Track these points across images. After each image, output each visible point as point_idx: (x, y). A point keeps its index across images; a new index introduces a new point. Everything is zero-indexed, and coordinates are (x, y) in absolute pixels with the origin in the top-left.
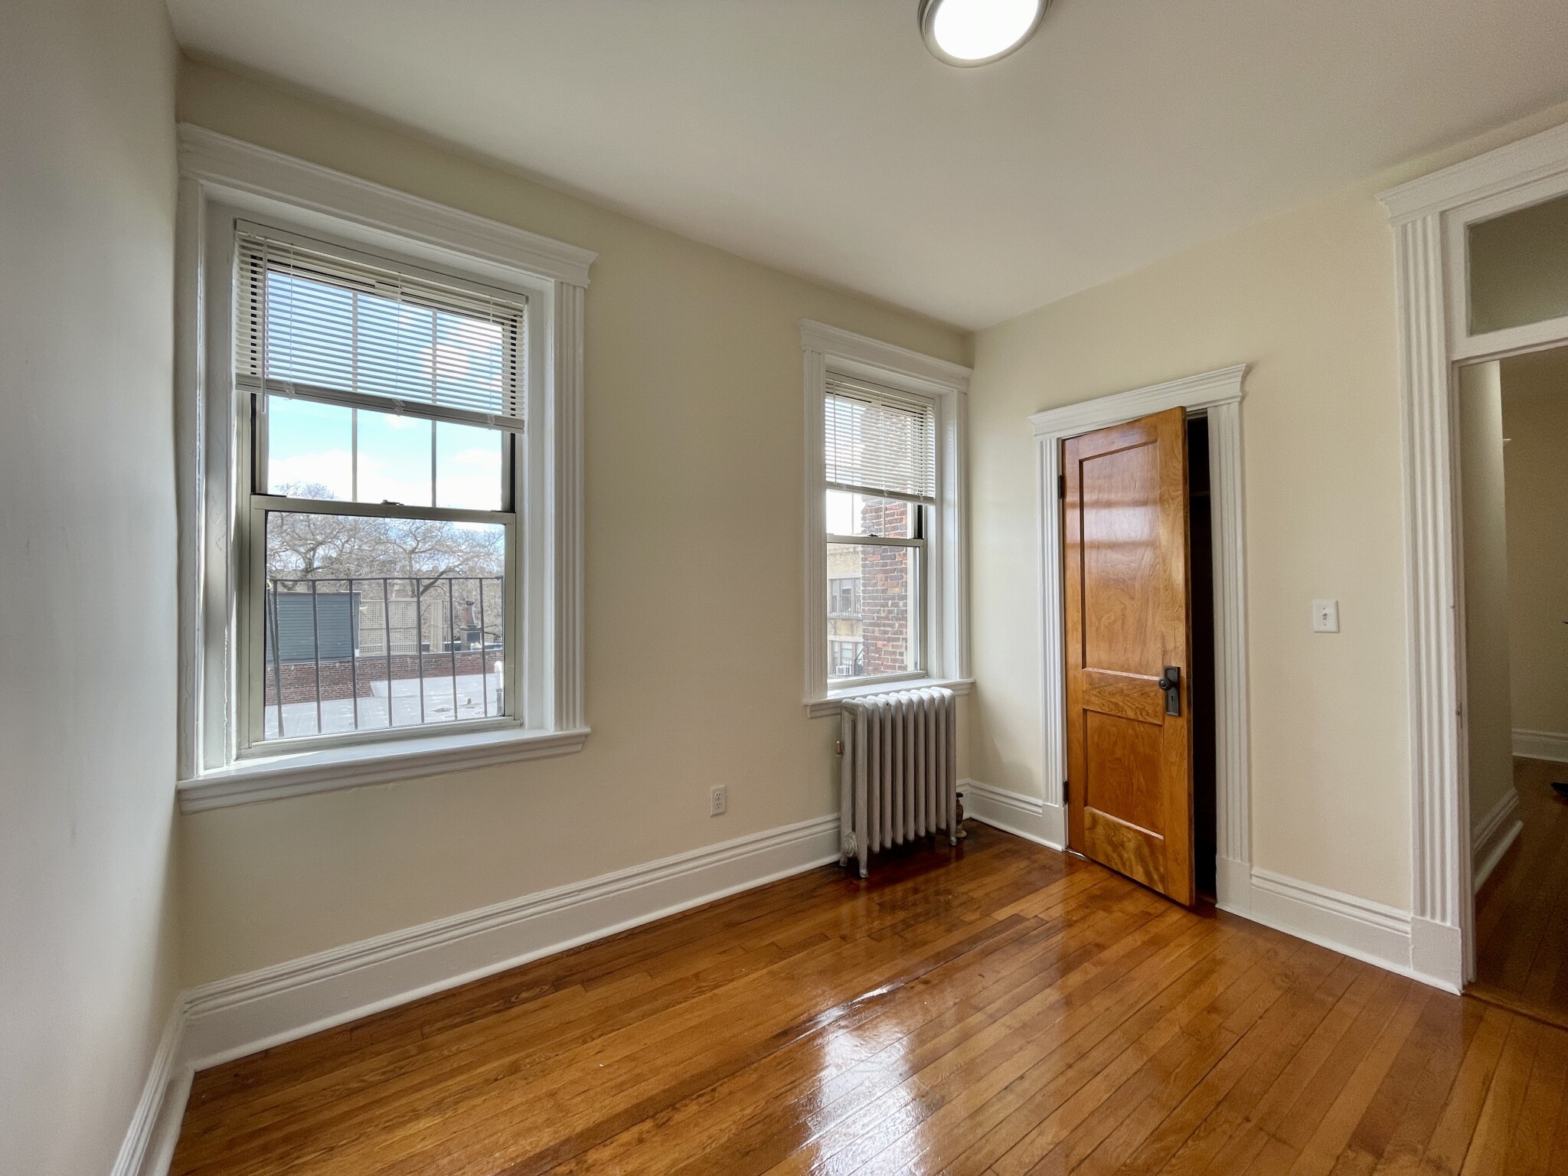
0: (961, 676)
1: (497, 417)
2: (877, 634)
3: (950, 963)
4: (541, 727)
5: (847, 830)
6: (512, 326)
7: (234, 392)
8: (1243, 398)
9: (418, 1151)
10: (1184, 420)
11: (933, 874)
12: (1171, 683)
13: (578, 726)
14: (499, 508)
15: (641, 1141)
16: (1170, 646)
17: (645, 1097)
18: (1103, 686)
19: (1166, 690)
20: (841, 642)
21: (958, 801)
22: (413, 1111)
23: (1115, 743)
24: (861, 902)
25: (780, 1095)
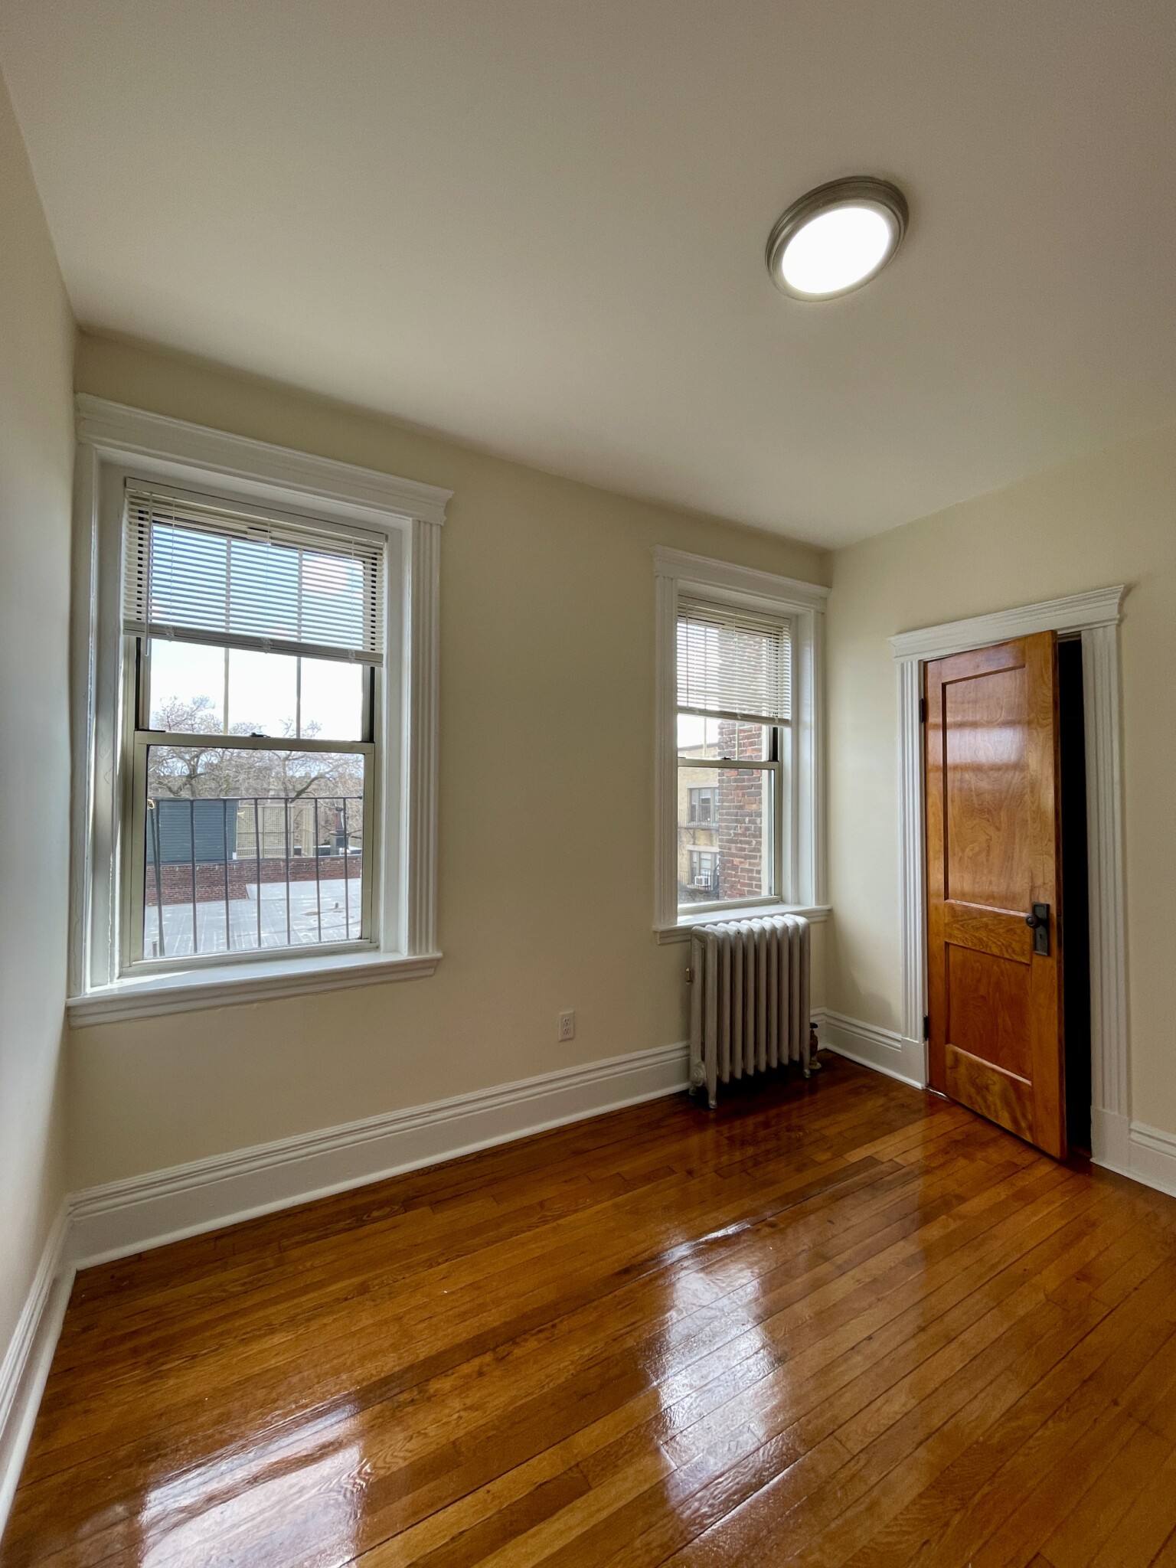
0: (818, 903)
1: (357, 652)
2: (733, 851)
3: (799, 1206)
4: (396, 950)
5: (696, 1059)
6: (373, 564)
7: (122, 637)
8: (1121, 620)
9: (272, 1367)
10: (1054, 645)
11: (785, 1108)
12: (1039, 920)
13: (430, 951)
14: (359, 738)
15: (481, 1374)
16: (1039, 882)
17: (486, 1329)
18: (966, 920)
19: (1035, 927)
20: (700, 853)
21: (812, 1032)
22: (268, 1325)
23: (979, 981)
24: (710, 1134)
25: (619, 1337)
